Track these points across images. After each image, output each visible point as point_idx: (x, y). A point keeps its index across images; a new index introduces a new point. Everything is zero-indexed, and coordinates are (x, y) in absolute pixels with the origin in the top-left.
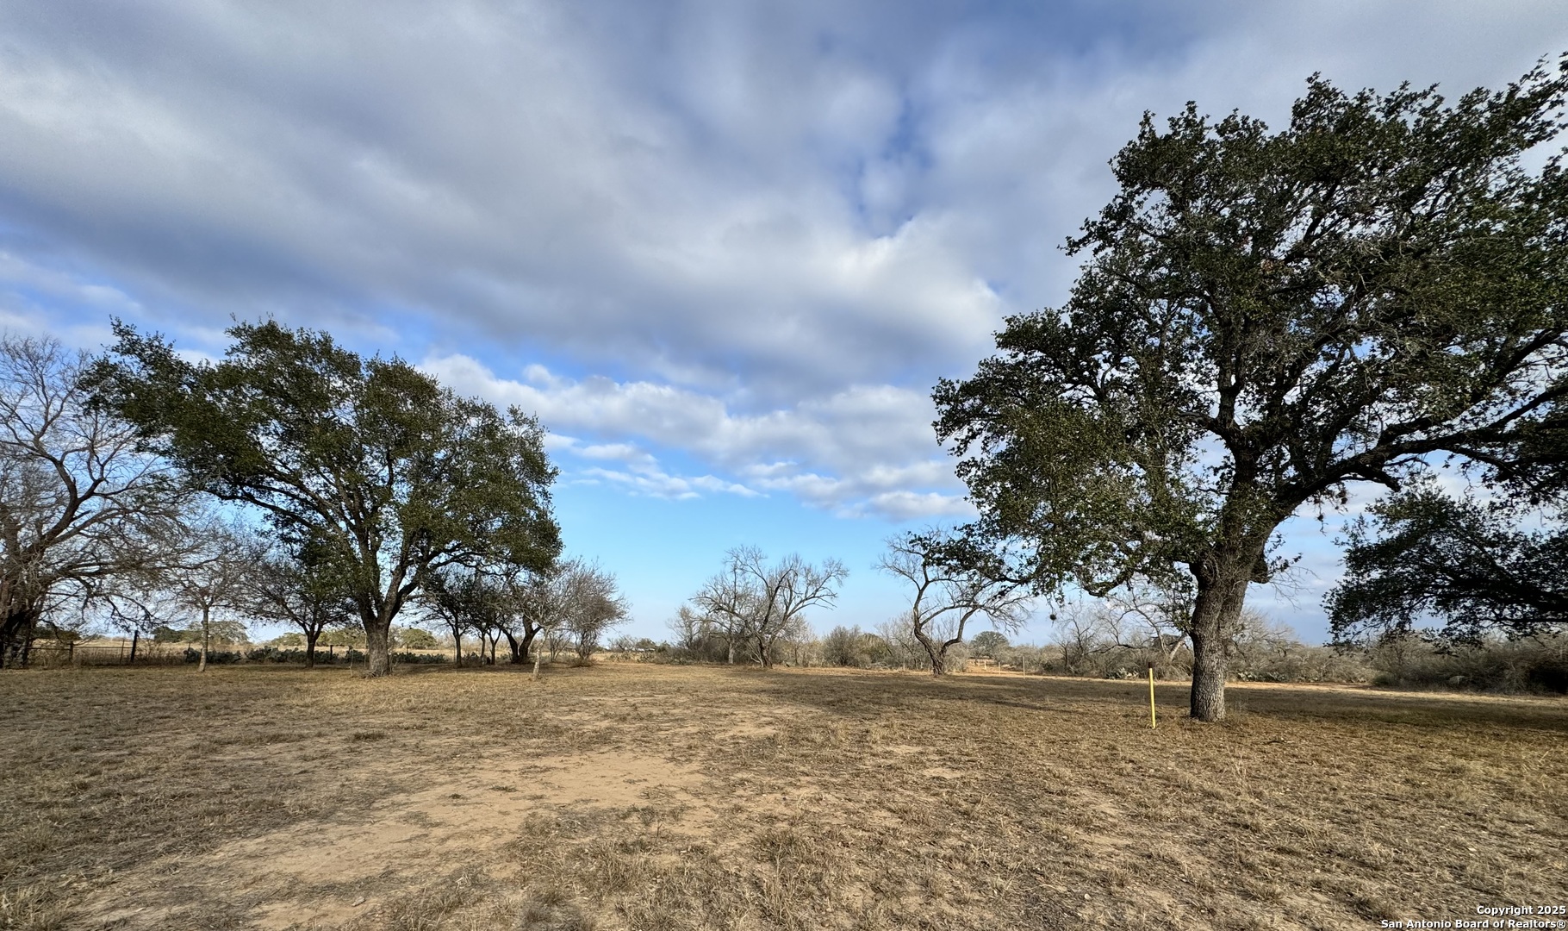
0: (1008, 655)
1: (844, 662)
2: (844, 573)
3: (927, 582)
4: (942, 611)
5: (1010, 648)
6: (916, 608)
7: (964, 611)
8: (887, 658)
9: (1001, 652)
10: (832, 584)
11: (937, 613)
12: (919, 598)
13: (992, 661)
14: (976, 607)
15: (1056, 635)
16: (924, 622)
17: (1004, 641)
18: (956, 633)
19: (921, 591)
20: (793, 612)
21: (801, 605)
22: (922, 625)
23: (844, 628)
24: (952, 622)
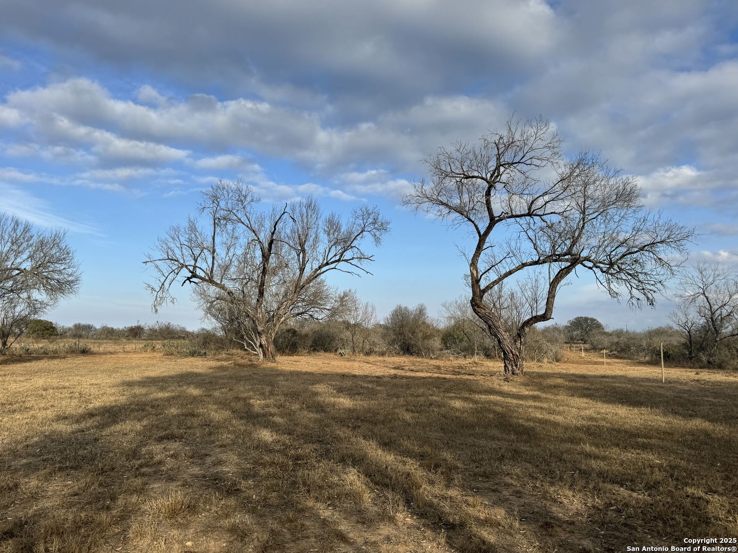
0: (606, 341)
1: (407, 349)
2: (383, 227)
3: (493, 221)
4: (518, 269)
5: (605, 333)
6: (474, 264)
7: (556, 267)
8: (464, 344)
9: (597, 338)
10: (365, 244)
11: (510, 273)
12: (479, 248)
13: (587, 346)
14: (576, 261)
15: (676, 315)
16: (489, 287)
17: (599, 326)
18: (542, 305)
19: (483, 238)
20: (309, 280)
21: (319, 272)
22: (484, 291)
23: (406, 308)
24: (535, 288)
